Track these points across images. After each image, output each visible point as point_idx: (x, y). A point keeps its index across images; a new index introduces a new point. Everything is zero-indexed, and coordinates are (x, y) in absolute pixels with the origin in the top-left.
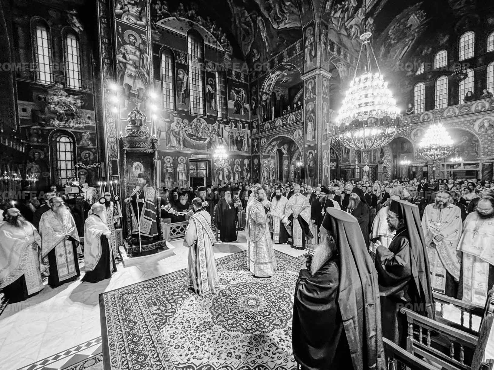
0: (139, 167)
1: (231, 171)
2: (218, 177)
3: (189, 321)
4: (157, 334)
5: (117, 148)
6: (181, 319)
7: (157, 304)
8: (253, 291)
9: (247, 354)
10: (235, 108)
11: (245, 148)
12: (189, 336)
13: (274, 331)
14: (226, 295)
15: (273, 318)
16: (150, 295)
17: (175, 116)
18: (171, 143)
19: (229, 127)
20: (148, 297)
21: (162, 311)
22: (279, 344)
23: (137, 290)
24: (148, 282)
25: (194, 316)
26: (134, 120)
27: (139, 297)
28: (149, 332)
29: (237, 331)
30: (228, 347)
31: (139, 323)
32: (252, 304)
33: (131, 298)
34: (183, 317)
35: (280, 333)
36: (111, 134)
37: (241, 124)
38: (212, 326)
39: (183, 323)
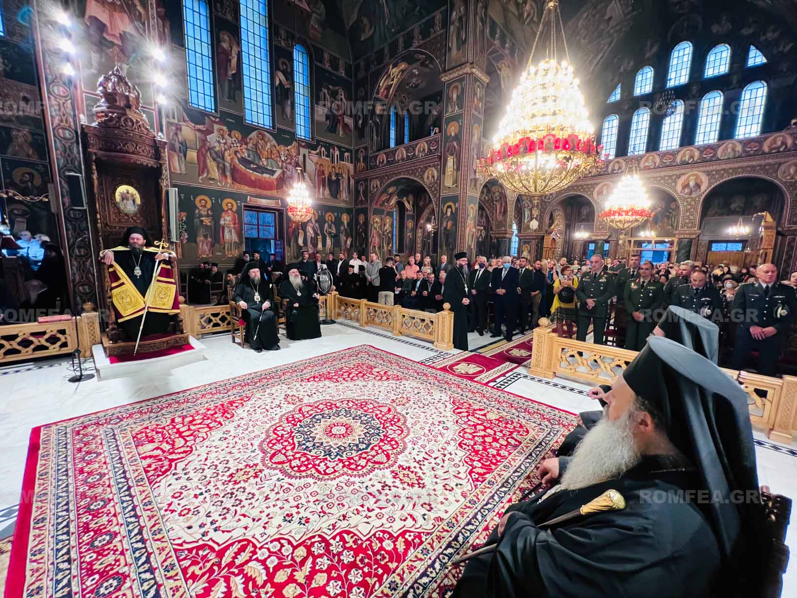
0: (130, 196)
1: (319, 232)
2: (297, 240)
3: (216, 466)
4: (147, 492)
5: (79, 153)
6: (202, 462)
7: (156, 441)
8: (343, 412)
9: (322, 514)
10: (328, 122)
11: (344, 195)
12: (213, 492)
13: (374, 473)
14: (294, 420)
15: (373, 453)
16: (145, 426)
17: (215, 122)
18: (208, 172)
19: (317, 154)
20: (140, 428)
21: (164, 452)
22: (380, 493)
23: (118, 417)
24: (143, 404)
25: (228, 457)
26: (110, 94)
27: (119, 429)
28: (129, 488)
29: (307, 477)
30: (287, 506)
31: (111, 474)
32: (338, 433)
33: (101, 432)
34: (206, 459)
35: (384, 476)
36: (62, 121)
37: (337, 153)
38: (261, 471)
39: (204, 469)
